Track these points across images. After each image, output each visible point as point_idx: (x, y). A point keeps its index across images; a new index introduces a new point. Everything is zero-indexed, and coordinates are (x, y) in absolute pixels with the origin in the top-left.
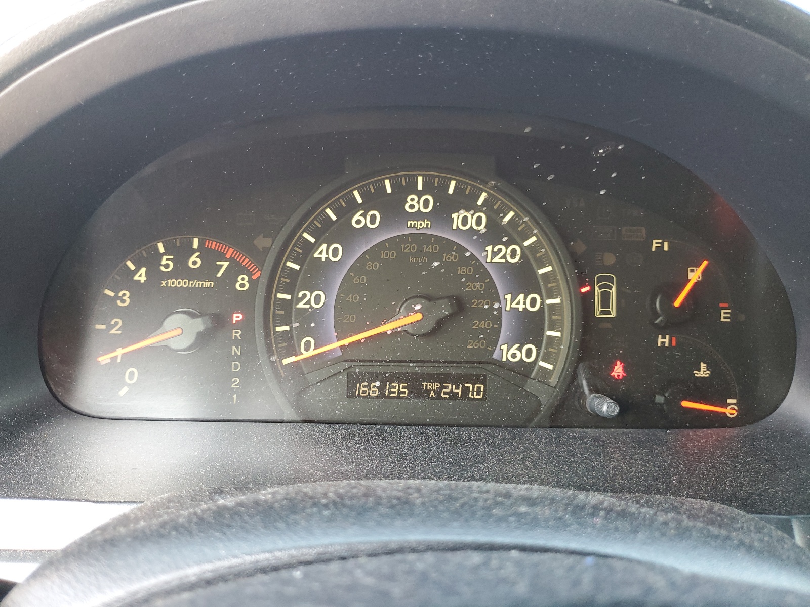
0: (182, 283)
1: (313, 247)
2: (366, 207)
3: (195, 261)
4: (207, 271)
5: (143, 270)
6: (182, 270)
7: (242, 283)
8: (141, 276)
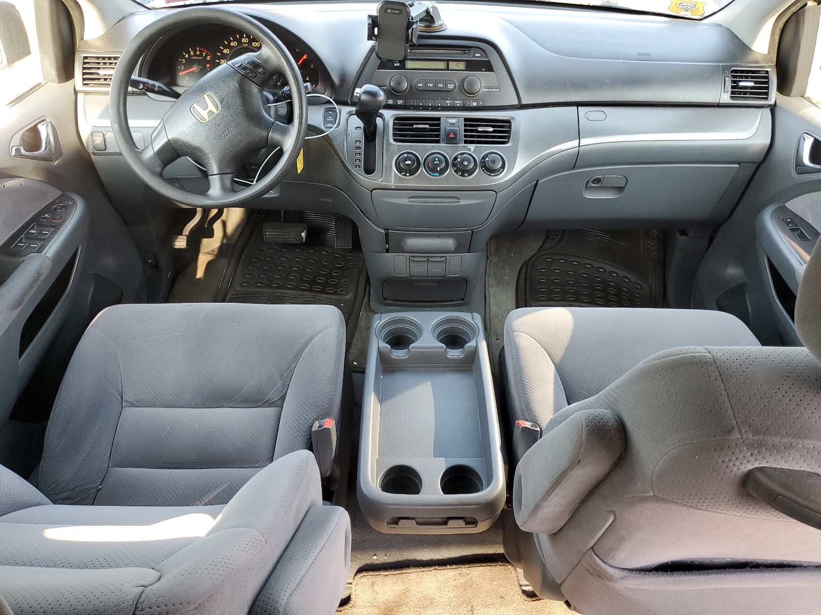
0: (196, 58)
1: (223, 50)
2: (234, 41)
3: (198, 53)
4: (201, 55)
5: (187, 55)
6: (195, 55)
7: (208, 58)
8: (187, 56)
